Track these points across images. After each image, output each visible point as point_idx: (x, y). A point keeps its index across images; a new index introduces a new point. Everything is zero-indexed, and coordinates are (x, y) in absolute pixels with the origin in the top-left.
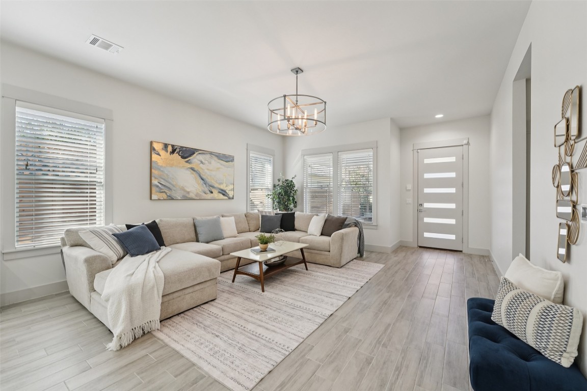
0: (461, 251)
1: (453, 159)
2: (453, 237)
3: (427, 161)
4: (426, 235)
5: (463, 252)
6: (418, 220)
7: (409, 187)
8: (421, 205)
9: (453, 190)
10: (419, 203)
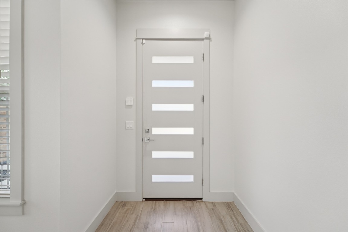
0: (201, 199)
1: (190, 60)
2: (190, 178)
3: (156, 60)
4: (156, 178)
5: (204, 200)
6: (144, 154)
7: (130, 101)
8: (148, 131)
9: (190, 107)
10: (146, 128)
